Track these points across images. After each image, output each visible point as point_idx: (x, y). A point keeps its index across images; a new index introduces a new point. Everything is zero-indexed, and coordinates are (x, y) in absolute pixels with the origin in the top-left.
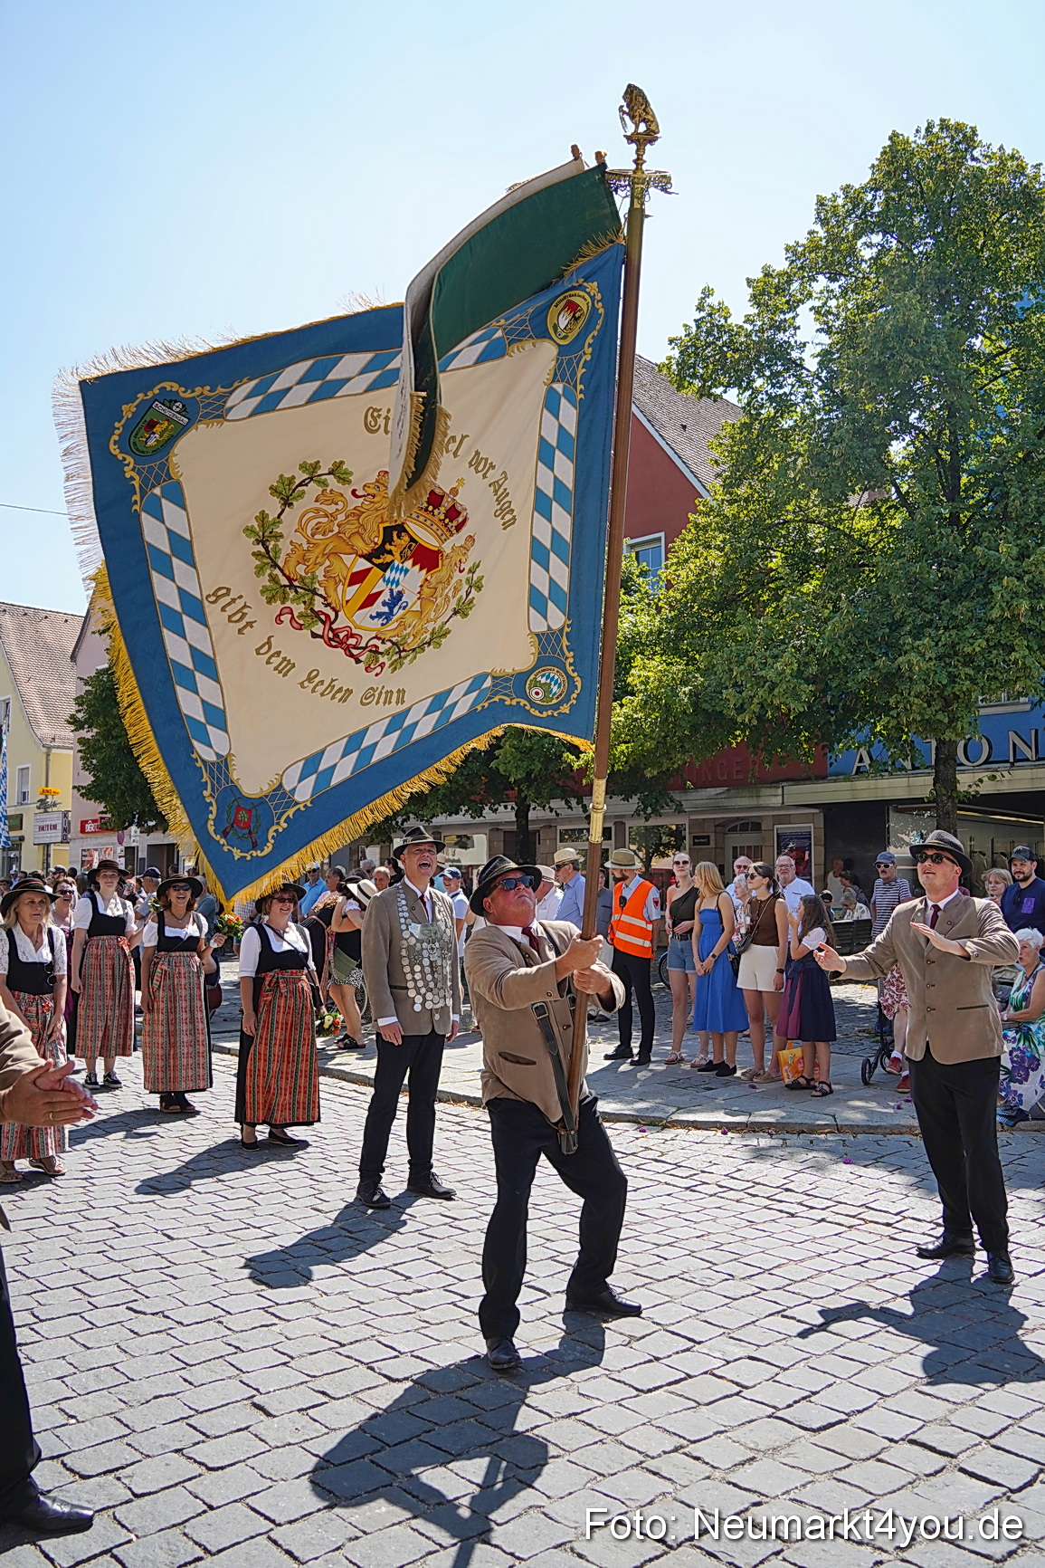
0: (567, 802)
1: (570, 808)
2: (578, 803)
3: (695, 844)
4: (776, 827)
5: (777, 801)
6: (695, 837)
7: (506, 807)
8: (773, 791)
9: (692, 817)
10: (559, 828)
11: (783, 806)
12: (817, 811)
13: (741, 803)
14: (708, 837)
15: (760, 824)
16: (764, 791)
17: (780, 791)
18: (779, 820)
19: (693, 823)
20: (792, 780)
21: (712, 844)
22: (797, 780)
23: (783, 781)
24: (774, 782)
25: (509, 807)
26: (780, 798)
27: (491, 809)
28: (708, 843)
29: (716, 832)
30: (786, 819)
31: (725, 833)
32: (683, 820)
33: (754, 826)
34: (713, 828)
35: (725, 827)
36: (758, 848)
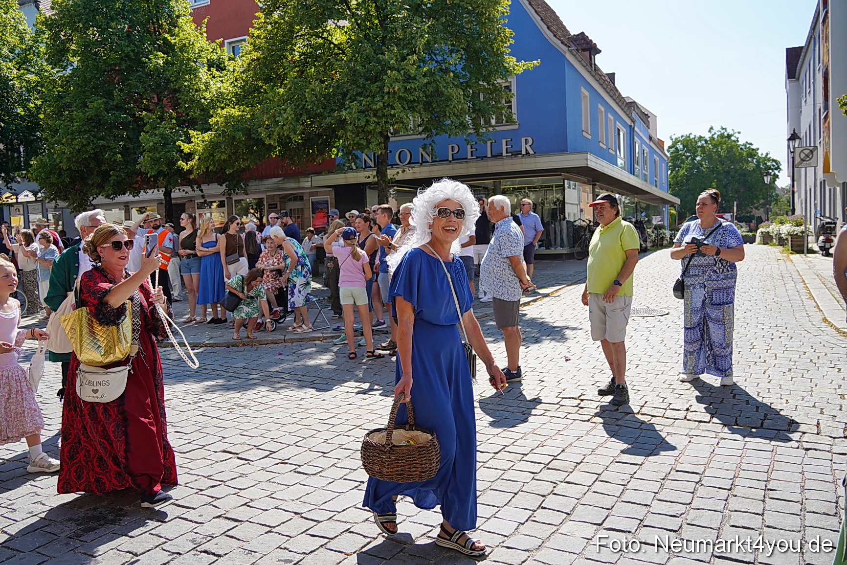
0: (192, 187)
1: (194, 190)
2: (197, 188)
3: (269, 208)
4: (311, 198)
5: (308, 184)
6: (269, 205)
7: (158, 191)
8: (306, 179)
9: (268, 194)
10: (196, 201)
11: (312, 187)
12: (331, 189)
13: (291, 186)
14: (276, 204)
15: (303, 197)
16: (302, 179)
17: (310, 179)
18: (312, 194)
19: (268, 197)
20: (316, 173)
21: (279, 208)
22: (319, 173)
23: (312, 174)
24: (307, 175)
25: (161, 191)
26: (310, 183)
27: (145, 192)
28: (276, 208)
29: (280, 202)
30: (316, 194)
31: (285, 202)
32: (263, 196)
33: (300, 198)
34: (279, 200)
35: (285, 199)
36: (302, 209)
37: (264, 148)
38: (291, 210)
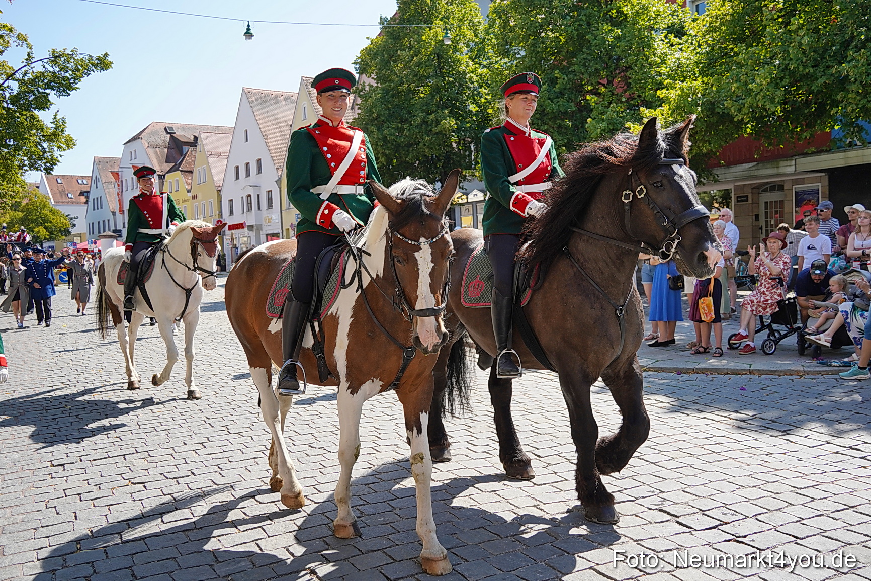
3: (738, 201)
4: (794, 187)
5: (791, 169)
6: (738, 197)
8: (788, 163)
9: (737, 184)
11: (796, 173)
12: (824, 174)
13: (767, 172)
14: (747, 196)
15: (783, 186)
16: (782, 163)
17: (793, 162)
18: (796, 182)
19: (736, 188)
20: (802, 155)
21: (750, 201)
22: (805, 154)
23: (796, 156)
24: (789, 158)
26: (794, 167)
28: (747, 200)
29: (752, 193)
30: (802, 181)
31: (759, 193)
32: (730, 186)
33: (781, 187)
34: (750, 190)
35: (759, 189)
36: (781, 202)
37: (732, 126)
38: (766, 203)
